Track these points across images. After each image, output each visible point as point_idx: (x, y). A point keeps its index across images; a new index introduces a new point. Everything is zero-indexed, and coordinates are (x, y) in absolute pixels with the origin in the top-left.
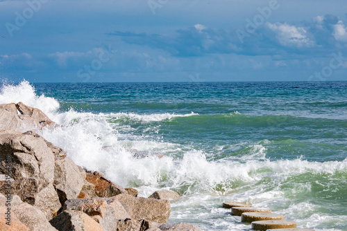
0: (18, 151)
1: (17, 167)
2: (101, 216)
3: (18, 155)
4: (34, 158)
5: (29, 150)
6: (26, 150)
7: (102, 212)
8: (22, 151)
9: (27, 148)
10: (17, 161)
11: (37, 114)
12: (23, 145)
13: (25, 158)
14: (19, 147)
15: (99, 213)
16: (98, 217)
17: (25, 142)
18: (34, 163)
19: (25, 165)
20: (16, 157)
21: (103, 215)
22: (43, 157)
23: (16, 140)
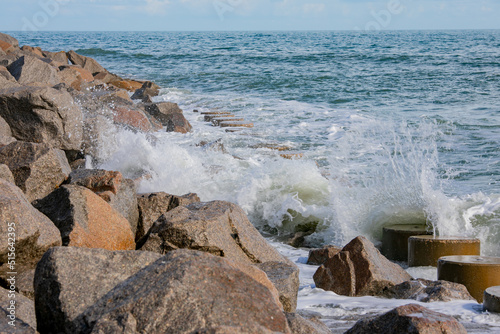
0: (37, 107)
1: (37, 126)
2: (114, 192)
3: (38, 112)
4: (57, 116)
5: (52, 106)
6: (47, 106)
7: (115, 186)
8: (43, 108)
9: (49, 104)
10: (37, 119)
11: (91, 64)
12: (44, 100)
13: (46, 115)
14: (39, 103)
15: (110, 188)
16: (109, 193)
17: (46, 96)
18: (57, 122)
19: (47, 124)
20: (35, 115)
21: (116, 190)
22: (68, 114)
23: (36, 94)
